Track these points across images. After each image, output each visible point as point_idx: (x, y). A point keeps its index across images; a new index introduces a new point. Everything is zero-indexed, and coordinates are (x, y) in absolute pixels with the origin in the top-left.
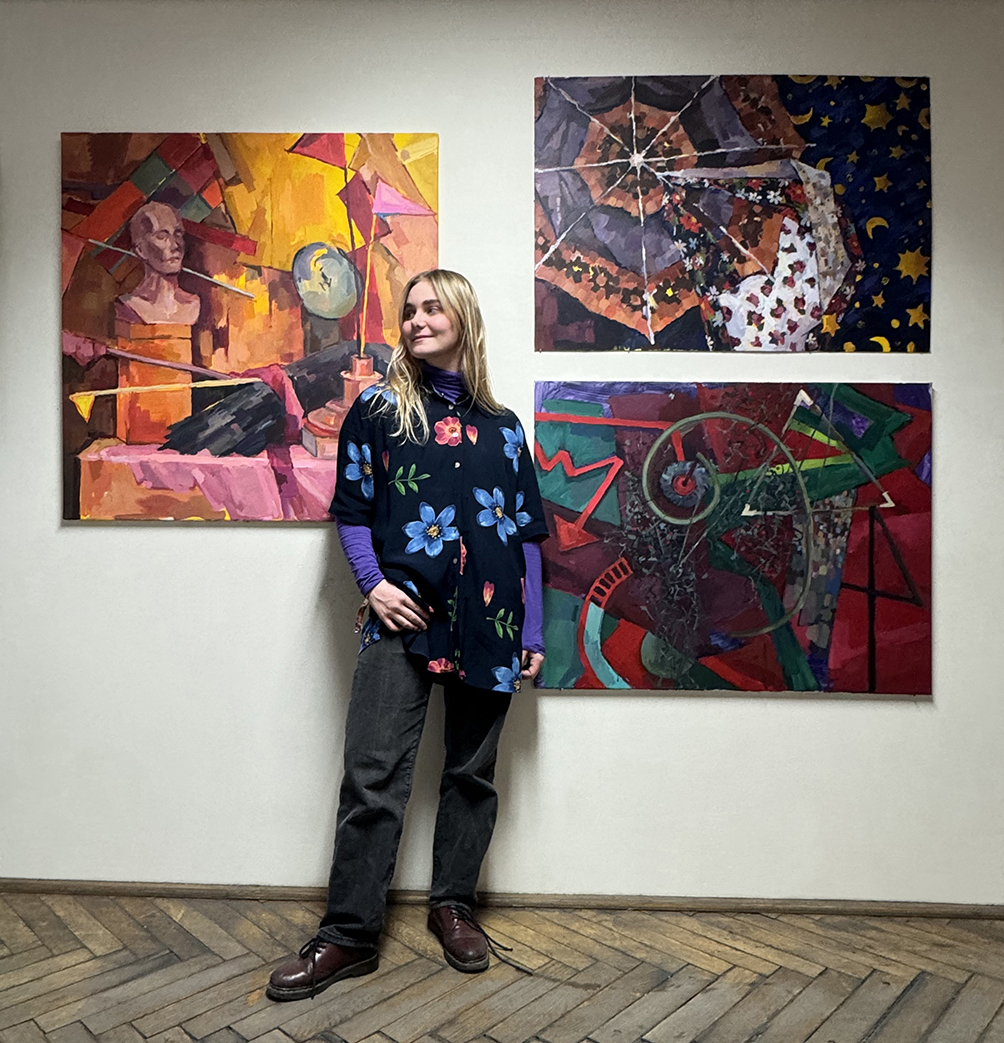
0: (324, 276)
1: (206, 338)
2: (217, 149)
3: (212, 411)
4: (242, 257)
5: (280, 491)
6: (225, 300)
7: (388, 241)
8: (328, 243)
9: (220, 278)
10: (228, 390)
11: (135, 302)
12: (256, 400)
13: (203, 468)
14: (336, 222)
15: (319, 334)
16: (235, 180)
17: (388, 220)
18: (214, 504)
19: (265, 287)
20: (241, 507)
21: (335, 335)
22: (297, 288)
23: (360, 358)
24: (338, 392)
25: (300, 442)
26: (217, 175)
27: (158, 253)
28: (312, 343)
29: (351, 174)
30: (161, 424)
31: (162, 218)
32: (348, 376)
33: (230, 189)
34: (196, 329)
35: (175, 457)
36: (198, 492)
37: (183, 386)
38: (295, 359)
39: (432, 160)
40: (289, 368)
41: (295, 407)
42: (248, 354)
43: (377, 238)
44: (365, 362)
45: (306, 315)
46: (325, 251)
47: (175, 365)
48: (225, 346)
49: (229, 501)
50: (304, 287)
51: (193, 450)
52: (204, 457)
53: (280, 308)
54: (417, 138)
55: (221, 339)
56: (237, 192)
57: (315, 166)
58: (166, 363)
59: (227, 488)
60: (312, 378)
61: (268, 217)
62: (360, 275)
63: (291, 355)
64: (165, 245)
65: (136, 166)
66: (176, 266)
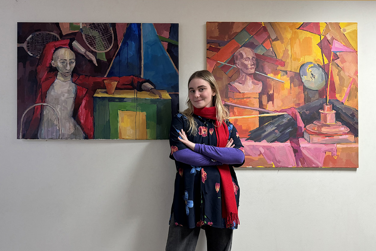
0: (312, 74)
1: (265, 98)
2: (269, 28)
3: (267, 125)
4: (280, 67)
5: (295, 156)
6: (272, 83)
7: (338, 61)
8: (314, 62)
9: (270, 75)
10: (274, 117)
11: (236, 85)
12: (285, 121)
13: (264, 147)
14: (317, 55)
15: (310, 96)
16: (276, 39)
17: (338, 54)
18: (268, 161)
19: (288, 78)
20: (279, 162)
21: (317, 96)
22: (301, 79)
23: (327, 105)
24: (318, 118)
25: (303, 137)
26: (269, 37)
27: (246, 66)
28: (307, 99)
29: (322, 37)
30: (246, 131)
31: (247, 53)
32: (322, 112)
33: (274, 42)
34: (261, 94)
35: (252, 143)
36: (261, 156)
37: (256, 116)
38: (301, 105)
39: (355, 32)
40: (299, 109)
41: (301, 124)
42: (281, 103)
43: (333, 60)
44: (329, 106)
45: (305, 89)
46: (312, 65)
47: (253, 108)
48: (273, 101)
49: (275, 160)
50: (304, 79)
51: (260, 141)
52: (264, 143)
53: (295, 86)
54: (349, 24)
55: (271, 98)
56: (277, 43)
57: (308, 34)
58: (249, 108)
59: (274, 155)
60: (308, 112)
61: (290, 53)
62: (327, 74)
63: (299, 104)
64: (249, 63)
65: (237, 34)
66: (253, 71)
